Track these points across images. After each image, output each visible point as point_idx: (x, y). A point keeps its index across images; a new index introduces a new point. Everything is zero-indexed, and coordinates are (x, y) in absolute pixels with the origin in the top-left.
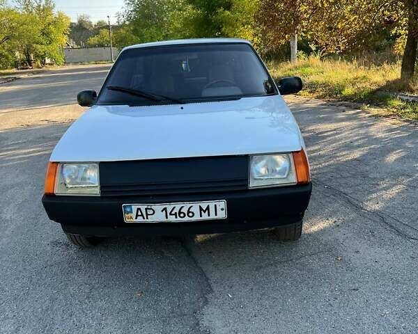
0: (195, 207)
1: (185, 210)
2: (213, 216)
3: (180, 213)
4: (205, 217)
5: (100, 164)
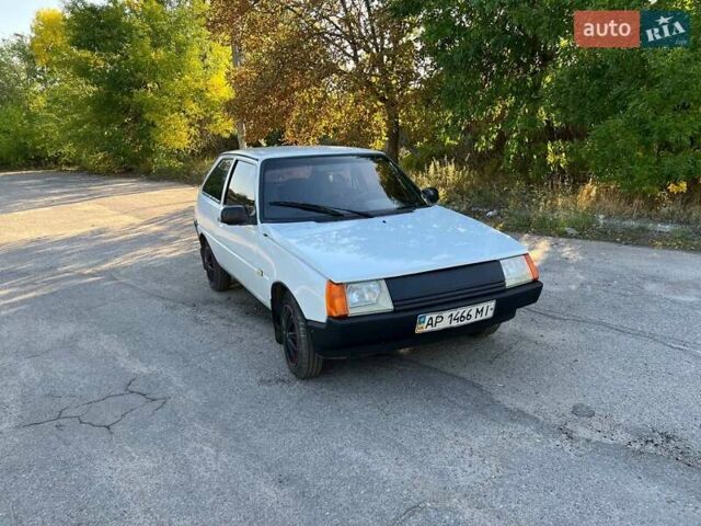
0: (473, 310)
1: (465, 315)
2: (484, 317)
4: (479, 318)
5: (386, 279)
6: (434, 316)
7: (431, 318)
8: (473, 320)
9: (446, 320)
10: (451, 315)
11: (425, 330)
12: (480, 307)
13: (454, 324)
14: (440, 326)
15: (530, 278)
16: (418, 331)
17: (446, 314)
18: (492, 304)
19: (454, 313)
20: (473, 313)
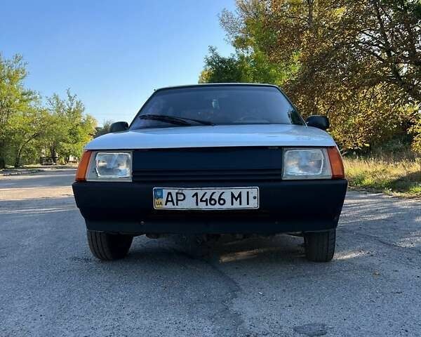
0: (227, 193)
1: (216, 197)
2: (244, 205)
3: (211, 199)
4: (236, 205)
6: (174, 192)
7: (170, 194)
8: (228, 206)
9: (189, 199)
10: (196, 194)
11: (164, 207)
12: (236, 192)
13: (202, 206)
17: (189, 192)
18: (254, 191)
19: (200, 193)
20: (227, 197)
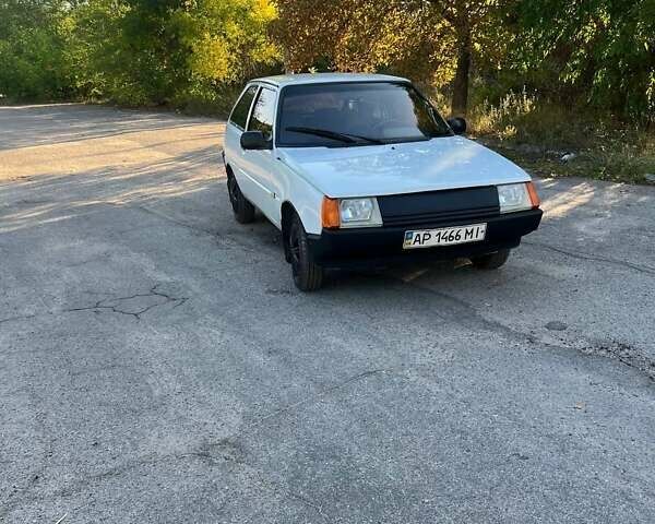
0: (463, 231)
1: (454, 234)
2: (474, 239)
3: (450, 236)
4: (469, 239)
5: (378, 197)
6: (422, 233)
7: (419, 235)
8: (462, 240)
9: (434, 238)
10: (439, 234)
11: (412, 246)
12: (469, 228)
13: (443, 242)
14: (427, 244)
15: (528, 205)
16: (405, 246)
17: (434, 233)
18: (483, 227)
19: (443, 232)
20: (462, 234)
